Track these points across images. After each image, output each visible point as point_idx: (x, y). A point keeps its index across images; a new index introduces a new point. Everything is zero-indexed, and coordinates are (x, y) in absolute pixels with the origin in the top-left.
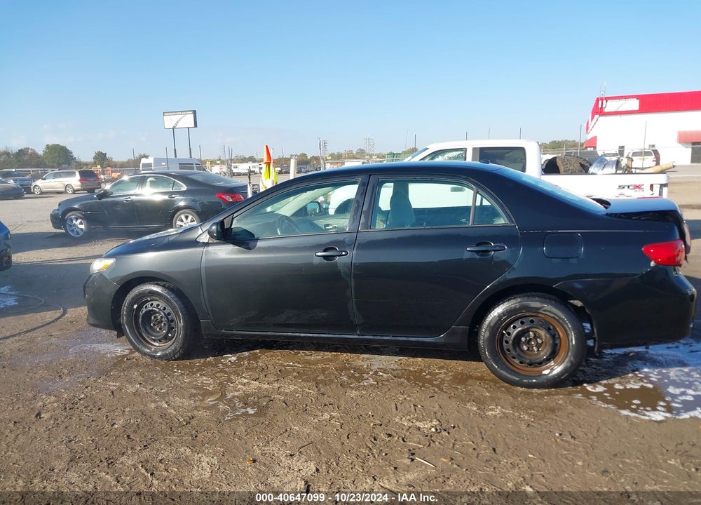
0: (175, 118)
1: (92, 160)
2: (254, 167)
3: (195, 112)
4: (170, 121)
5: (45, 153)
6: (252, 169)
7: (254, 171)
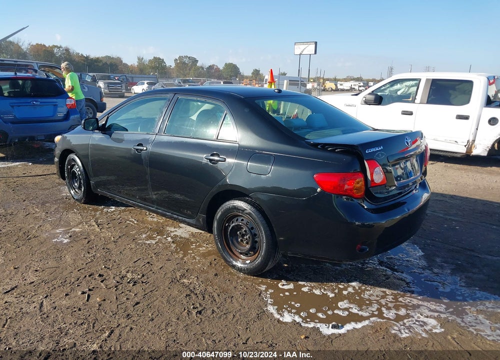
0: (302, 47)
1: (251, 75)
2: (355, 85)
3: (316, 43)
4: (298, 49)
5: (224, 68)
6: (353, 87)
7: (354, 88)
